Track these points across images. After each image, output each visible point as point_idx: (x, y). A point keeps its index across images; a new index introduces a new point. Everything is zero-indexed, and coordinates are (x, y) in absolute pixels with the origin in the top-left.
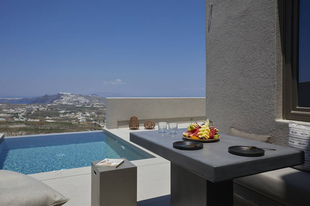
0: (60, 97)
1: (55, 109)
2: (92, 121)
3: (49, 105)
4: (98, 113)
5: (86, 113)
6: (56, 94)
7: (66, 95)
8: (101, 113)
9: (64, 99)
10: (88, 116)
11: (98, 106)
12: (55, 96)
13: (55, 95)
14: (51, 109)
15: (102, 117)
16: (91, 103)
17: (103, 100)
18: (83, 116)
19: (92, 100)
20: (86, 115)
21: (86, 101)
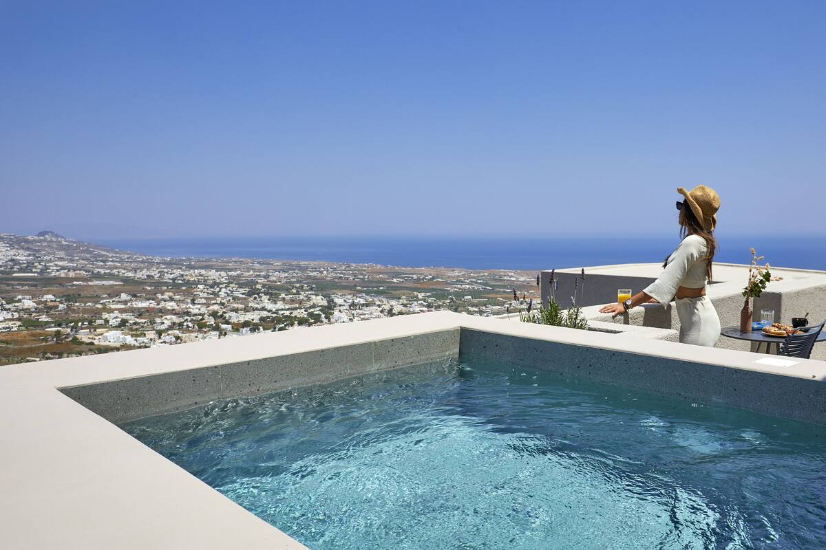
2: (47, 324)
4: (69, 296)
5: (20, 297)
8: (79, 295)
10: (27, 310)
11: (63, 274)
15: (85, 311)
16: (36, 264)
17: (83, 252)
18: (6, 310)
19: (39, 251)
20: (17, 304)
21: (15, 255)
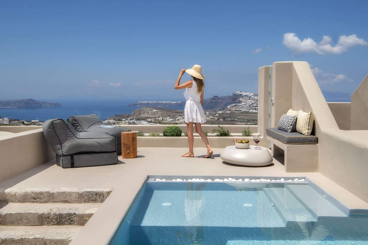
0: (236, 99)
1: (229, 119)
3: (220, 112)
6: (231, 95)
7: (247, 96)
9: (243, 103)
12: (229, 98)
13: (229, 97)
14: (224, 119)
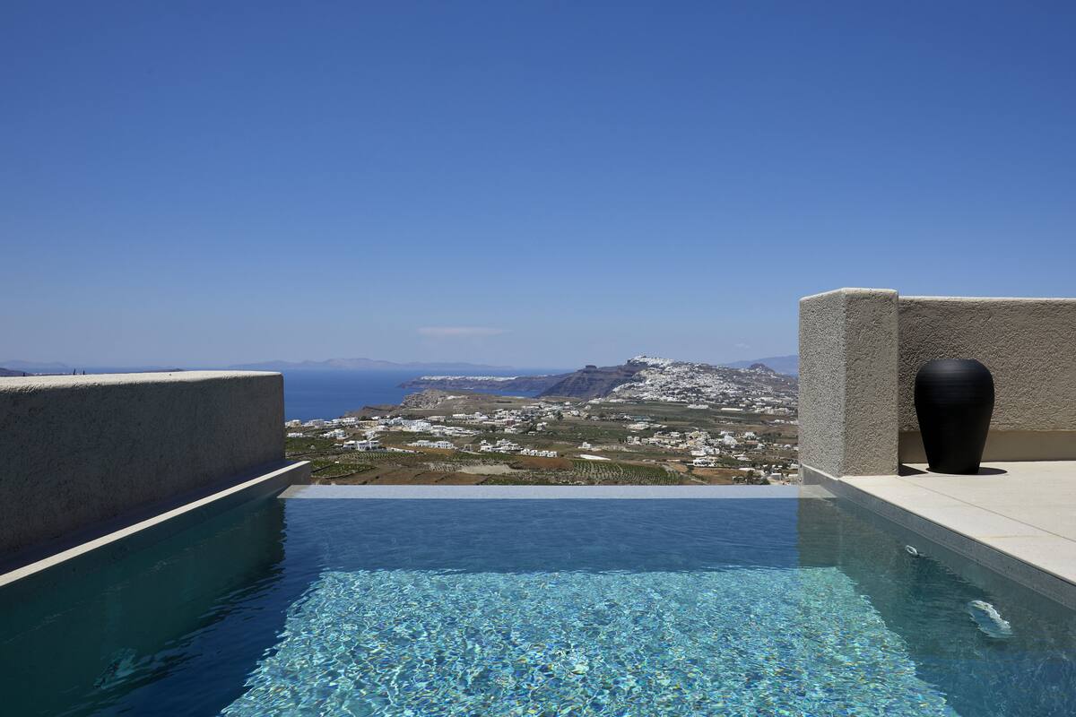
0: (634, 373)
1: (613, 417)
2: (744, 464)
3: (595, 401)
4: (769, 434)
5: (722, 433)
6: (624, 363)
7: (655, 366)
8: (780, 435)
9: (648, 382)
10: (727, 447)
11: (769, 410)
12: (620, 371)
13: (620, 368)
14: (601, 416)
15: (783, 453)
16: (744, 399)
17: (790, 387)
18: (710, 445)
19: (747, 384)
20: (720, 440)
21: (726, 388)
